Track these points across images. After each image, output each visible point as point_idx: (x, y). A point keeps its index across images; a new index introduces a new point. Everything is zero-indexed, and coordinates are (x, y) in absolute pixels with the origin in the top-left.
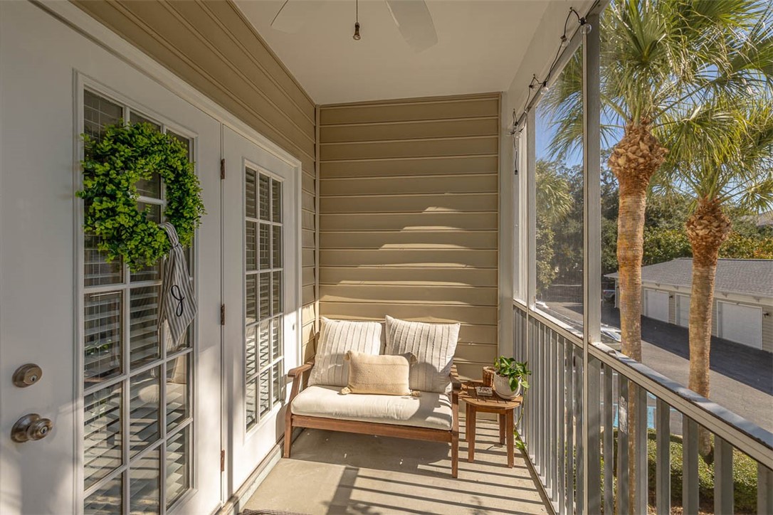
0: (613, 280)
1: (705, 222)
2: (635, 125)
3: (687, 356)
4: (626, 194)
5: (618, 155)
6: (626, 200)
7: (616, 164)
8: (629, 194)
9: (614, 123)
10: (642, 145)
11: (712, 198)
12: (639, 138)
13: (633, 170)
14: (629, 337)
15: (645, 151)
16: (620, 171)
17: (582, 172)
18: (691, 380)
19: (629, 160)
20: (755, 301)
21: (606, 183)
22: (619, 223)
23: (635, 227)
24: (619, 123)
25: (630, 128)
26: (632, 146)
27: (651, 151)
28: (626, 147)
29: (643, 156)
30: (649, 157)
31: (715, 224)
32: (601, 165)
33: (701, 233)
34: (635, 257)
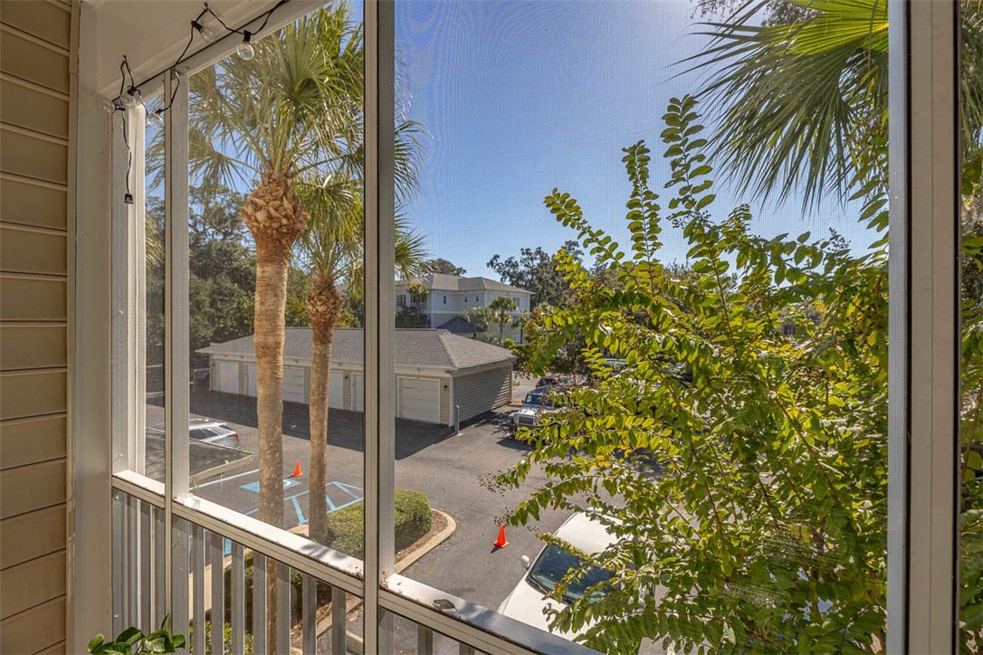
0: (207, 356)
1: (324, 297)
2: (276, 175)
3: (307, 436)
4: (265, 261)
5: (257, 208)
6: (267, 269)
7: (253, 218)
8: (270, 261)
9: (243, 159)
10: (285, 202)
11: (329, 274)
12: (282, 192)
13: (275, 232)
14: (270, 448)
15: (289, 211)
16: (258, 229)
17: (162, 209)
18: (312, 467)
19: (270, 217)
20: (338, 367)
21: (196, 230)
22: (257, 298)
23: (277, 303)
24: (249, 161)
25: (270, 176)
26: (274, 200)
27: (295, 212)
28: (267, 198)
29: (286, 217)
30: (293, 219)
31: (332, 301)
32: (189, 205)
33: (321, 309)
34: (277, 344)
